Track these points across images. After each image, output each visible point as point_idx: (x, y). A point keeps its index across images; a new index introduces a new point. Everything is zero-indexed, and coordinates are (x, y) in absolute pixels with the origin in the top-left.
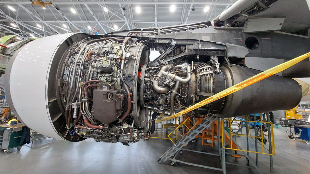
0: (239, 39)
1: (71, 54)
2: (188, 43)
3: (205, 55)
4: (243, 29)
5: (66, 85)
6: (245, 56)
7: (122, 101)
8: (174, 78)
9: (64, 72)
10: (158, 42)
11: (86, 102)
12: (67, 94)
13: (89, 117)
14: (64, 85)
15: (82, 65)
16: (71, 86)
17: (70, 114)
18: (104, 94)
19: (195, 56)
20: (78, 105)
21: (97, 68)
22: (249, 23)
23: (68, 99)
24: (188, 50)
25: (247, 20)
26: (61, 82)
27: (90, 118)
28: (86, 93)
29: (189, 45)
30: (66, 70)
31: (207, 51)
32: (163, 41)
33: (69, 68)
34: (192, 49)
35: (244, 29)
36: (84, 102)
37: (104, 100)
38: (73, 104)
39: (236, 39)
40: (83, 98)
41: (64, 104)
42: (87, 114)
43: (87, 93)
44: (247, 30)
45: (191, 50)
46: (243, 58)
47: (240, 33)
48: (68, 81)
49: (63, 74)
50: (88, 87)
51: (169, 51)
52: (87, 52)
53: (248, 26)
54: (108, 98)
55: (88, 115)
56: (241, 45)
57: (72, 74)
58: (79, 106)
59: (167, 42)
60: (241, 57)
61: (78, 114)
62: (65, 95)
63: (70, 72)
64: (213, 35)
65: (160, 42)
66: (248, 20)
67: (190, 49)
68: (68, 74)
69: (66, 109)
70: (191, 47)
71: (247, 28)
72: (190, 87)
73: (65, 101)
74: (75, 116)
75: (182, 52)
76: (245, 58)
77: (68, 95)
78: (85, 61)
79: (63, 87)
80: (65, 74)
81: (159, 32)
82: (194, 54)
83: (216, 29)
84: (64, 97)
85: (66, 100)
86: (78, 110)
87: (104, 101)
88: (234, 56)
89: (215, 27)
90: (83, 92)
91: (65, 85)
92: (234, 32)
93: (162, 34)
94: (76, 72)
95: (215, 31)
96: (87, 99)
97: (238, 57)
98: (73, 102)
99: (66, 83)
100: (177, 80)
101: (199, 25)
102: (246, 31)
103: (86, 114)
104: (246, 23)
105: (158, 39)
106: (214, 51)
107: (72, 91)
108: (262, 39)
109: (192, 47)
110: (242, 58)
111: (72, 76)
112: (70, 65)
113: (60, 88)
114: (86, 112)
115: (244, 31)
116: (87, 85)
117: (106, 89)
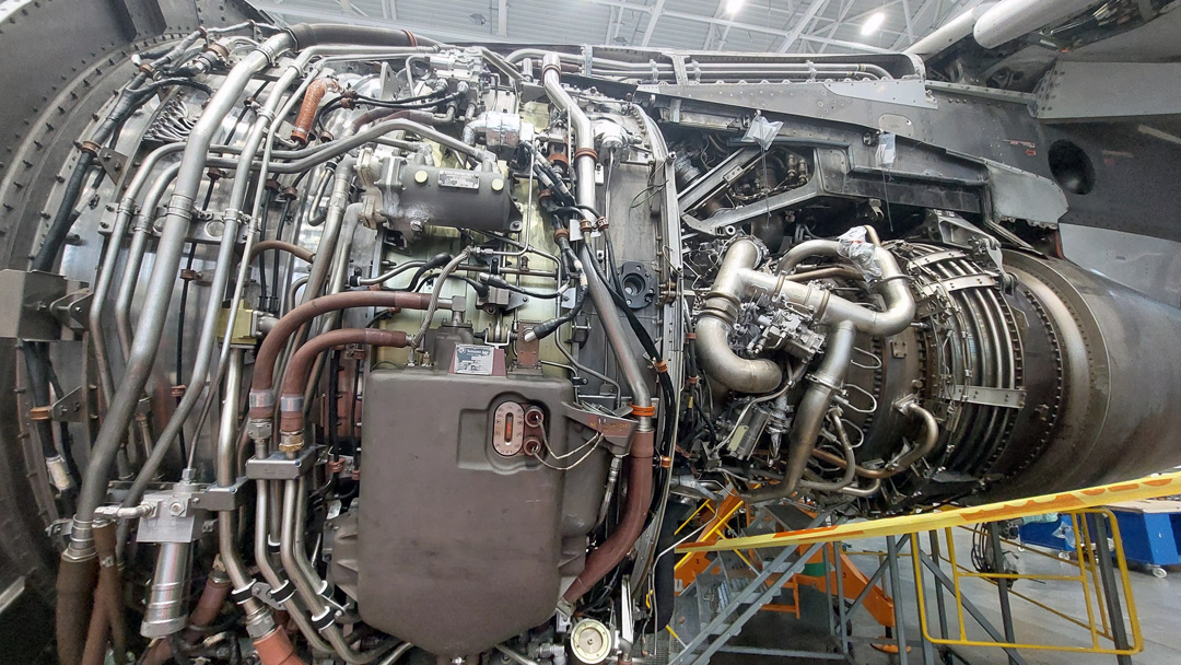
0: (1025, 144)
1: (149, 83)
2: (823, 137)
3: (902, 202)
4: (1034, 107)
5: (78, 337)
6: (1060, 220)
7: (615, 463)
8: (823, 308)
9: (68, 217)
10: (676, 119)
11: (283, 483)
12: (85, 413)
13: (308, 614)
14: (58, 337)
15: (254, 171)
16: (141, 345)
17: (105, 595)
18: (465, 411)
19: (866, 206)
20: (202, 513)
21: (404, 193)
22: (1059, 79)
23: (96, 462)
24: (829, 172)
25: (1051, 66)
26: (27, 300)
27: (315, 627)
28: (289, 404)
29: (828, 152)
30: (93, 203)
31: (907, 185)
32: (702, 121)
33: (124, 189)
34: (844, 169)
35: (1039, 103)
36: (268, 483)
37: (469, 460)
38: (150, 501)
39: (1013, 142)
40: (260, 447)
41: (45, 503)
42: (291, 587)
43: (301, 402)
44: (1050, 109)
45: (840, 174)
46: (1051, 227)
47: (1023, 120)
48: (108, 303)
49: (61, 237)
50: (311, 358)
51: (732, 171)
52: (292, 88)
53: (1055, 92)
54: (499, 440)
55: (298, 600)
56: (1038, 174)
57: (152, 242)
58: (214, 515)
59: (723, 124)
60: (1043, 224)
61: (190, 597)
62: (64, 426)
63: (132, 215)
64: (924, 113)
65: (689, 120)
66: (1057, 68)
67: (835, 168)
68: (107, 237)
69: (72, 555)
70: (838, 161)
71: (1050, 103)
72: (895, 358)
73: (61, 481)
74: (160, 618)
75: (796, 182)
76: (1058, 230)
77: (95, 427)
78: (277, 145)
79: (44, 347)
80: (76, 241)
81: (681, 70)
82: (853, 191)
83: (936, 91)
84: (58, 445)
85: (75, 472)
86: (200, 558)
87: (463, 466)
88: (1021, 216)
89: (928, 82)
90: (259, 399)
91: (67, 335)
92: (1001, 113)
93: (692, 83)
94: (195, 221)
95: (929, 99)
96: (297, 454)
97: (1036, 223)
98: (152, 487)
99: (83, 315)
100: (843, 318)
101: (857, 65)
102: (1047, 115)
103: (279, 596)
104: (1047, 77)
105: (679, 102)
106: (937, 190)
107: (140, 390)
108: (1105, 152)
109: (843, 158)
110: (1048, 228)
111: (149, 257)
112: (135, 167)
113: (20, 357)
114: (283, 575)
115: (1039, 111)
116: (304, 340)
117: (479, 366)
